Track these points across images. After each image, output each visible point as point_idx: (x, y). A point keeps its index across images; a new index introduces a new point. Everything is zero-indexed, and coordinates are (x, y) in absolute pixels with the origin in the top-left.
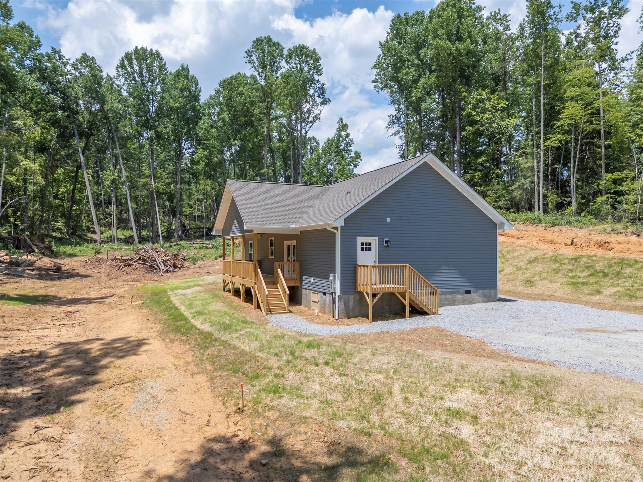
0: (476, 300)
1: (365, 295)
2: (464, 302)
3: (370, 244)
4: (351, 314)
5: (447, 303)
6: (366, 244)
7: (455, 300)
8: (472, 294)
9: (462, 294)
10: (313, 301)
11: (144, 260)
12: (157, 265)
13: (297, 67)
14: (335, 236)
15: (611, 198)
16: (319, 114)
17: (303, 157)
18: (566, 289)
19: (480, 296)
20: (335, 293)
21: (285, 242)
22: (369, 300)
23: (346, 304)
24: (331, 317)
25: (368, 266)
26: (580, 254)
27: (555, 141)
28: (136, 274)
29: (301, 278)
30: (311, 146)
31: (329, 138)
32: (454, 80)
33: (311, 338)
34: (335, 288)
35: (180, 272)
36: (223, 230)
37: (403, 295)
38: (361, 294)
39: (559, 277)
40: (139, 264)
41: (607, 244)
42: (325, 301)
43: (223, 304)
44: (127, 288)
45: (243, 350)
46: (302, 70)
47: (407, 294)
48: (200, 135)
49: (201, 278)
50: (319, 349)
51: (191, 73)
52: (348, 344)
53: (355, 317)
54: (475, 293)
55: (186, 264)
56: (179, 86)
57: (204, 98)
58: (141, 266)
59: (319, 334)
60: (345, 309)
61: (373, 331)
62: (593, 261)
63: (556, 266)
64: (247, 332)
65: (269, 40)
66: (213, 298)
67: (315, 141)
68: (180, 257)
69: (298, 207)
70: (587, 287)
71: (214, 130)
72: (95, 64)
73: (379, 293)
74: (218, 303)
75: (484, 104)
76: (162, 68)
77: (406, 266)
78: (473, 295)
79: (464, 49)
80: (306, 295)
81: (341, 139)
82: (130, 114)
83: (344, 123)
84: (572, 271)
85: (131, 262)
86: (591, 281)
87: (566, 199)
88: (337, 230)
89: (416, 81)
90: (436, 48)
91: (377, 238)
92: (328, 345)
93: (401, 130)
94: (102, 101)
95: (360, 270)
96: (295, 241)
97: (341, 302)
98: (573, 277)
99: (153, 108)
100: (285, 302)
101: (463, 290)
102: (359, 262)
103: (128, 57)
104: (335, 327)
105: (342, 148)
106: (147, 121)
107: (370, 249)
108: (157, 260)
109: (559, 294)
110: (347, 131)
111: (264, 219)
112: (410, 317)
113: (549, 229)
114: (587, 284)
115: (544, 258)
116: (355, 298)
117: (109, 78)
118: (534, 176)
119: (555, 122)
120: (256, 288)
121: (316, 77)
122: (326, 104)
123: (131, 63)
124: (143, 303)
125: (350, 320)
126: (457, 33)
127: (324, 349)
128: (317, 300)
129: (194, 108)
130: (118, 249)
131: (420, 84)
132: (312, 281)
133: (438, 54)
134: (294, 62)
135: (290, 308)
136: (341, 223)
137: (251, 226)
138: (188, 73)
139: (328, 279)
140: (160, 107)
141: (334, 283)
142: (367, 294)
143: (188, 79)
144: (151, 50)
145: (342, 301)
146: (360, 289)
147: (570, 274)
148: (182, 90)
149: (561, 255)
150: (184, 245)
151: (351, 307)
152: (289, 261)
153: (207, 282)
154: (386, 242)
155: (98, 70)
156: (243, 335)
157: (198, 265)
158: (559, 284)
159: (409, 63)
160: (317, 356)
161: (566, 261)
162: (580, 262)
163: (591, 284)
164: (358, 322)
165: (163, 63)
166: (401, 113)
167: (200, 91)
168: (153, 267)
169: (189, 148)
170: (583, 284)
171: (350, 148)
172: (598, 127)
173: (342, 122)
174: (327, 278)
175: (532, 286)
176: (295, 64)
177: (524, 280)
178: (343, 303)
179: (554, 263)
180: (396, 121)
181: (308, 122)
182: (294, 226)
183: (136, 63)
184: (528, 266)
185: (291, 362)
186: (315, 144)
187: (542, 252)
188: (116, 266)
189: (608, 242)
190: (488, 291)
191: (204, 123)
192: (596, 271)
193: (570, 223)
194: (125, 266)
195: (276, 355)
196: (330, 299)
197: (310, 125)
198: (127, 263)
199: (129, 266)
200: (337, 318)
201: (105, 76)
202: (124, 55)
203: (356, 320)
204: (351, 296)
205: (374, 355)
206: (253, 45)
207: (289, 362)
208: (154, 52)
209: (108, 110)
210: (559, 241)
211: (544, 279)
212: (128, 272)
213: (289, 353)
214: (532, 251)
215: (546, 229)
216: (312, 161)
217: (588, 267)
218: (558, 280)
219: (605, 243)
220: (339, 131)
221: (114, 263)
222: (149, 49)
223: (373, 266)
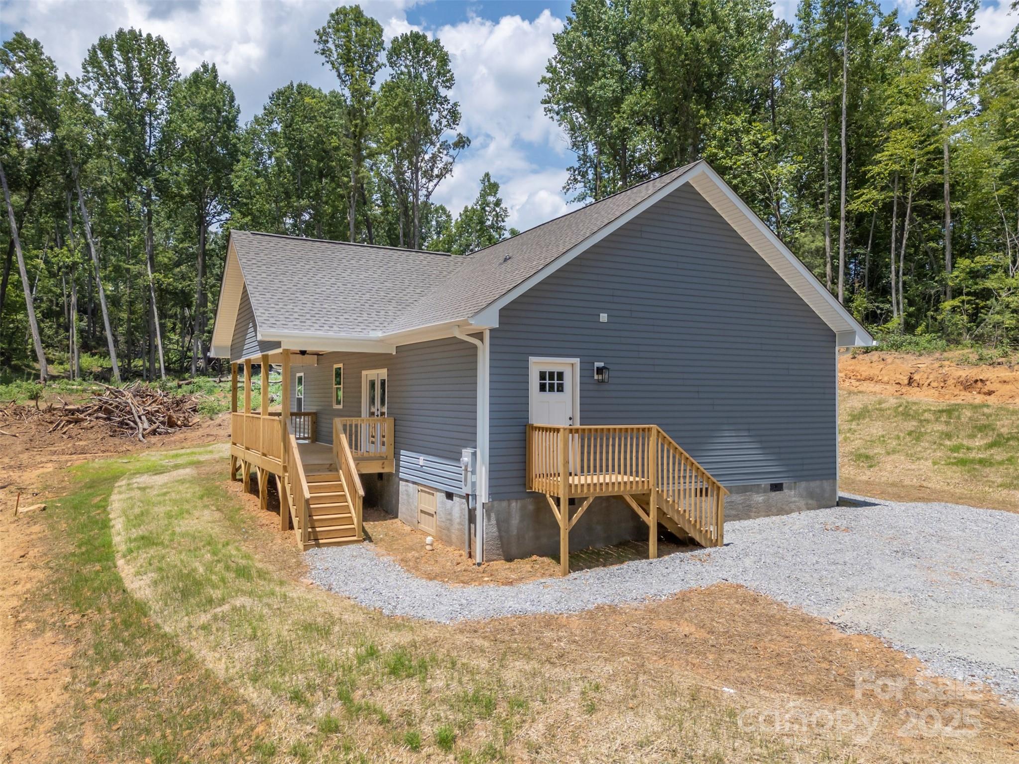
0: (793, 507)
1: (552, 502)
2: (769, 511)
3: (560, 375)
4: (514, 550)
5: (734, 512)
6: (551, 375)
7: (749, 506)
8: (785, 491)
9: (765, 492)
10: (422, 511)
11: (108, 412)
12: (135, 422)
13: (409, 72)
14: (475, 355)
15: (969, 302)
16: (451, 164)
17: (424, 239)
18: (949, 473)
19: (801, 496)
20: (475, 497)
21: (364, 373)
22: (560, 516)
23: (502, 524)
24: (465, 554)
25: (558, 430)
26: (953, 402)
27: (867, 201)
28: (89, 439)
29: (397, 455)
30: (437, 222)
31: (466, 207)
32: (687, 97)
33: (404, 638)
34: (474, 484)
35: (179, 435)
36: (232, 348)
37: (643, 500)
38: (539, 498)
39: (925, 449)
40: (97, 418)
41: (979, 383)
42: (450, 514)
43: (217, 515)
44: (51, 469)
45: (208, 674)
46: (418, 76)
47: (653, 499)
48: (236, 187)
49: (210, 448)
50: (423, 680)
51: (221, 79)
52: (510, 661)
53: (523, 557)
54: (790, 489)
55: (196, 419)
56: (199, 101)
57: (244, 122)
58: (102, 422)
59: (430, 616)
60: (500, 537)
61: (575, 605)
62: (988, 416)
63: (912, 425)
64: (234, 609)
65: (357, 12)
66: (201, 498)
67: (445, 213)
68: (187, 406)
69: (393, 294)
70: (993, 469)
71: (260, 180)
72: (42, 53)
73: (586, 499)
74: (206, 512)
75: (739, 139)
76: (168, 68)
77: (649, 430)
78: (788, 494)
79: (705, 41)
80: (408, 495)
81: (487, 208)
82: (108, 149)
83: (492, 181)
84: (949, 436)
85: (82, 416)
86: (998, 458)
87: (881, 306)
88: (482, 340)
89: (617, 101)
90: (657, 37)
91: (577, 361)
92: (454, 664)
93: (589, 192)
94: (54, 121)
95: (538, 439)
96: (385, 371)
97: (489, 519)
98: (956, 449)
99: (152, 139)
100: (355, 513)
101: (765, 483)
102: (536, 419)
103: (105, 46)
104: (472, 591)
105: (489, 223)
106: (139, 160)
107: (561, 388)
108: (134, 411)
109: (936, 483)
110: (498, 196)
111: (308, 316)
112: (659, 556)
113: (861, 357)
114: (991, 465)
115: (881, 410)
116: (523, 508)
117: (69, 82)
118: (825, 266)
119: (870, 167)
120: (286, 478)
121: (443, 92)
122: (463, 147)
123: (109, 56)
124: (44, 509)
125: (513, 565)
126: (692, 15)
127: (439, 680)
128: (431, 510)
129: (225, 142)
130: (77, 391)
131: (624, 106)
132: (421, 462)
133: (660, 49)
134: (404, 64)
135: (369, 526)
136: (490, 320)
137: (272, 330)
138: (216, 77)
139: (458, 460)
140: (166, 139)
141: (474, 472)
142: (558, 501)
143: (214, 89)
144: (149, 35)
145: (493, 515)
146: (538, 485)
147: (948, 443)
148: (203, 108)
149: (915, 403)
150: (202, 384)
151: (515, 532)
152: (372, 414)
153: (216, 456)
154: (600, 371)
155: (47, 66)
156: (223, 619)
157: (218, 421)
158: (929, 463)
159: (606, 70)
160: (417, 708)
161: (927, 415)
162: (959, 418)
163: (1001, 463)
164: (532, 574)
165: (171, 59)
166: (588, 165)
167: (238, 112)
168: (127, 424)
169: (219, 214)
170: (981, 462)
171: (503, 224)
172: (939, 179)
173: (489, 181)
174: (456, 457)
175: (871, 466)
176: (406, 66)
177: (851, 453)
178: (493, 522)
179: (905, 420)
180: (579, 178)
181: (432, 176)
182: (379, 334)
183: (121, 59)
184: (854, 426)
185: (337, 729)
186: (444, 218)
187: (873, 398)
188: (51, 423)
189: (981, 380)
190: (818, 483)
191: (243, 169)
192: (1000, 435)
193: (897, 347)
194: (69, 422)
195: (297, 697)
196: (462, 510)
197: (435, 181)
198: (73, 417)
199: (76, 422)
200: (478, 559)
201: (61, 76)
202: (96, 42)
203: (524, 566)
204: (514, 504)
205: (592, 709)
206: (329, 22)
207: (330, 728)
208: (154, 39)
209: (64, 139)
210: (886, 379)
211: (894, 452)
212: (73, 435)
213: (334, 691)
214: (853, 397)
215: (854, 358)
216: (440, 245)
217: (982, 429)
218: (925, 455)
219: (976, 381)
220: (483, 195)
221: (47, 416)
222: (144, 35)
223: (571, 431)
